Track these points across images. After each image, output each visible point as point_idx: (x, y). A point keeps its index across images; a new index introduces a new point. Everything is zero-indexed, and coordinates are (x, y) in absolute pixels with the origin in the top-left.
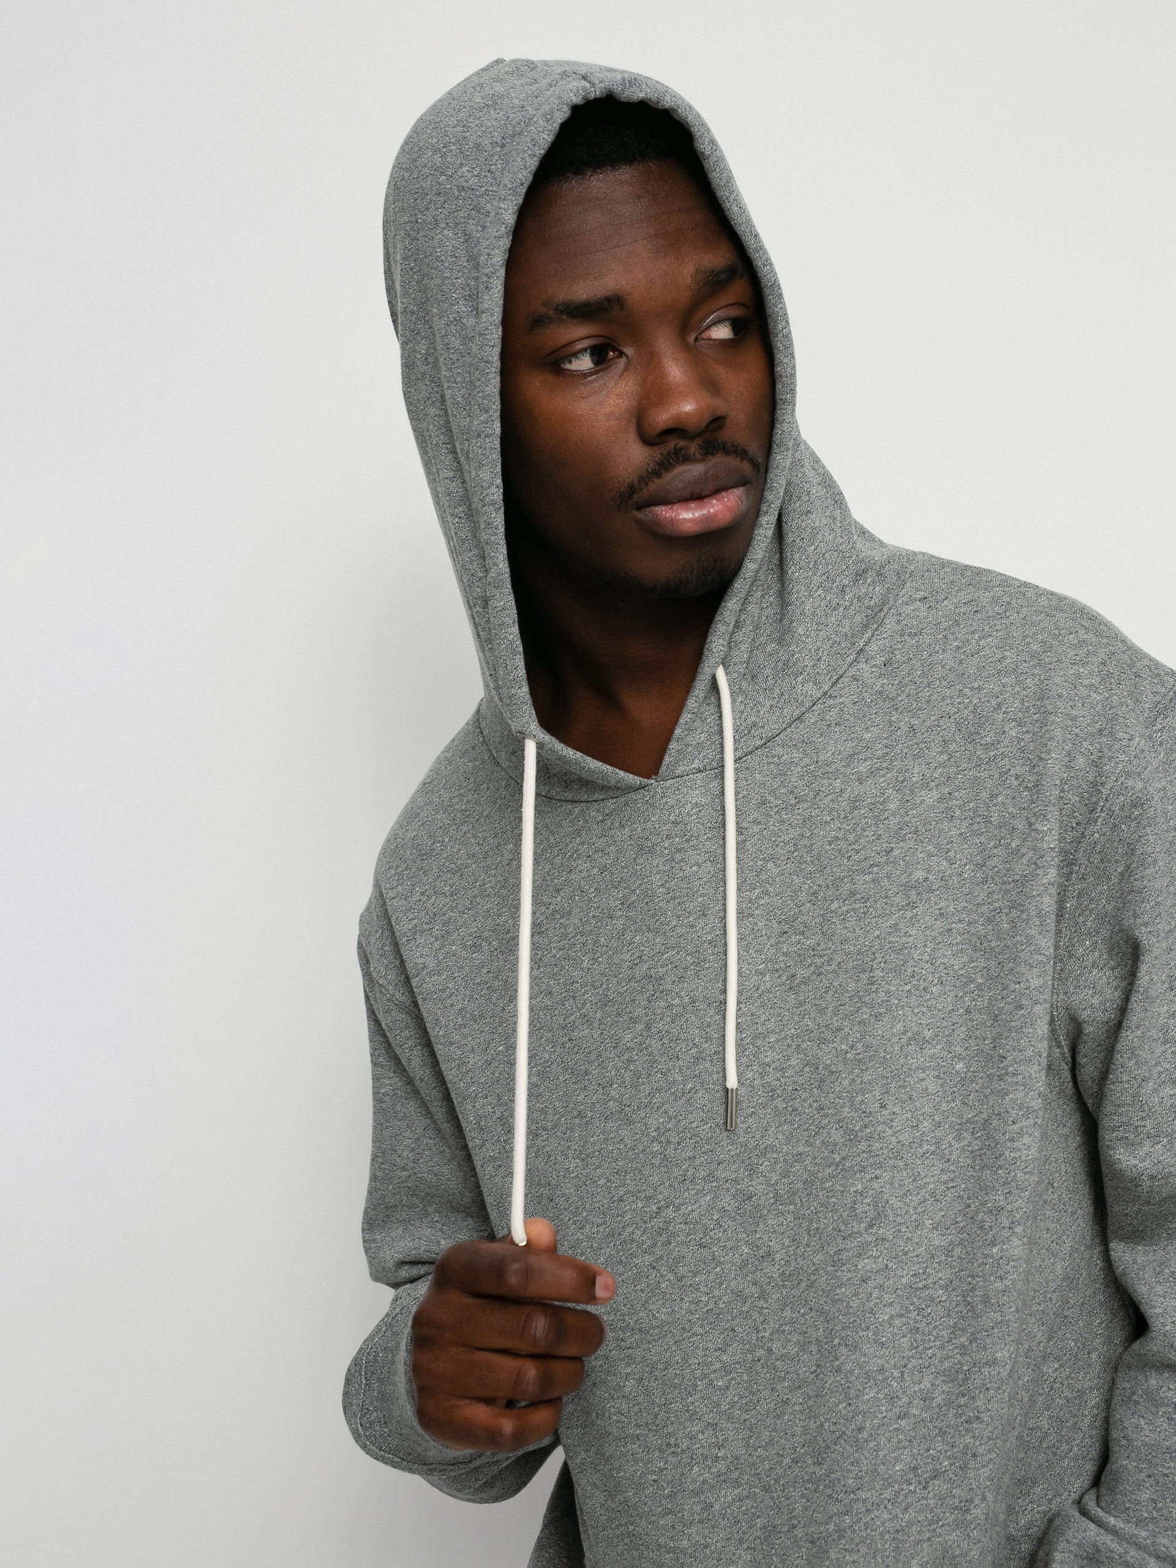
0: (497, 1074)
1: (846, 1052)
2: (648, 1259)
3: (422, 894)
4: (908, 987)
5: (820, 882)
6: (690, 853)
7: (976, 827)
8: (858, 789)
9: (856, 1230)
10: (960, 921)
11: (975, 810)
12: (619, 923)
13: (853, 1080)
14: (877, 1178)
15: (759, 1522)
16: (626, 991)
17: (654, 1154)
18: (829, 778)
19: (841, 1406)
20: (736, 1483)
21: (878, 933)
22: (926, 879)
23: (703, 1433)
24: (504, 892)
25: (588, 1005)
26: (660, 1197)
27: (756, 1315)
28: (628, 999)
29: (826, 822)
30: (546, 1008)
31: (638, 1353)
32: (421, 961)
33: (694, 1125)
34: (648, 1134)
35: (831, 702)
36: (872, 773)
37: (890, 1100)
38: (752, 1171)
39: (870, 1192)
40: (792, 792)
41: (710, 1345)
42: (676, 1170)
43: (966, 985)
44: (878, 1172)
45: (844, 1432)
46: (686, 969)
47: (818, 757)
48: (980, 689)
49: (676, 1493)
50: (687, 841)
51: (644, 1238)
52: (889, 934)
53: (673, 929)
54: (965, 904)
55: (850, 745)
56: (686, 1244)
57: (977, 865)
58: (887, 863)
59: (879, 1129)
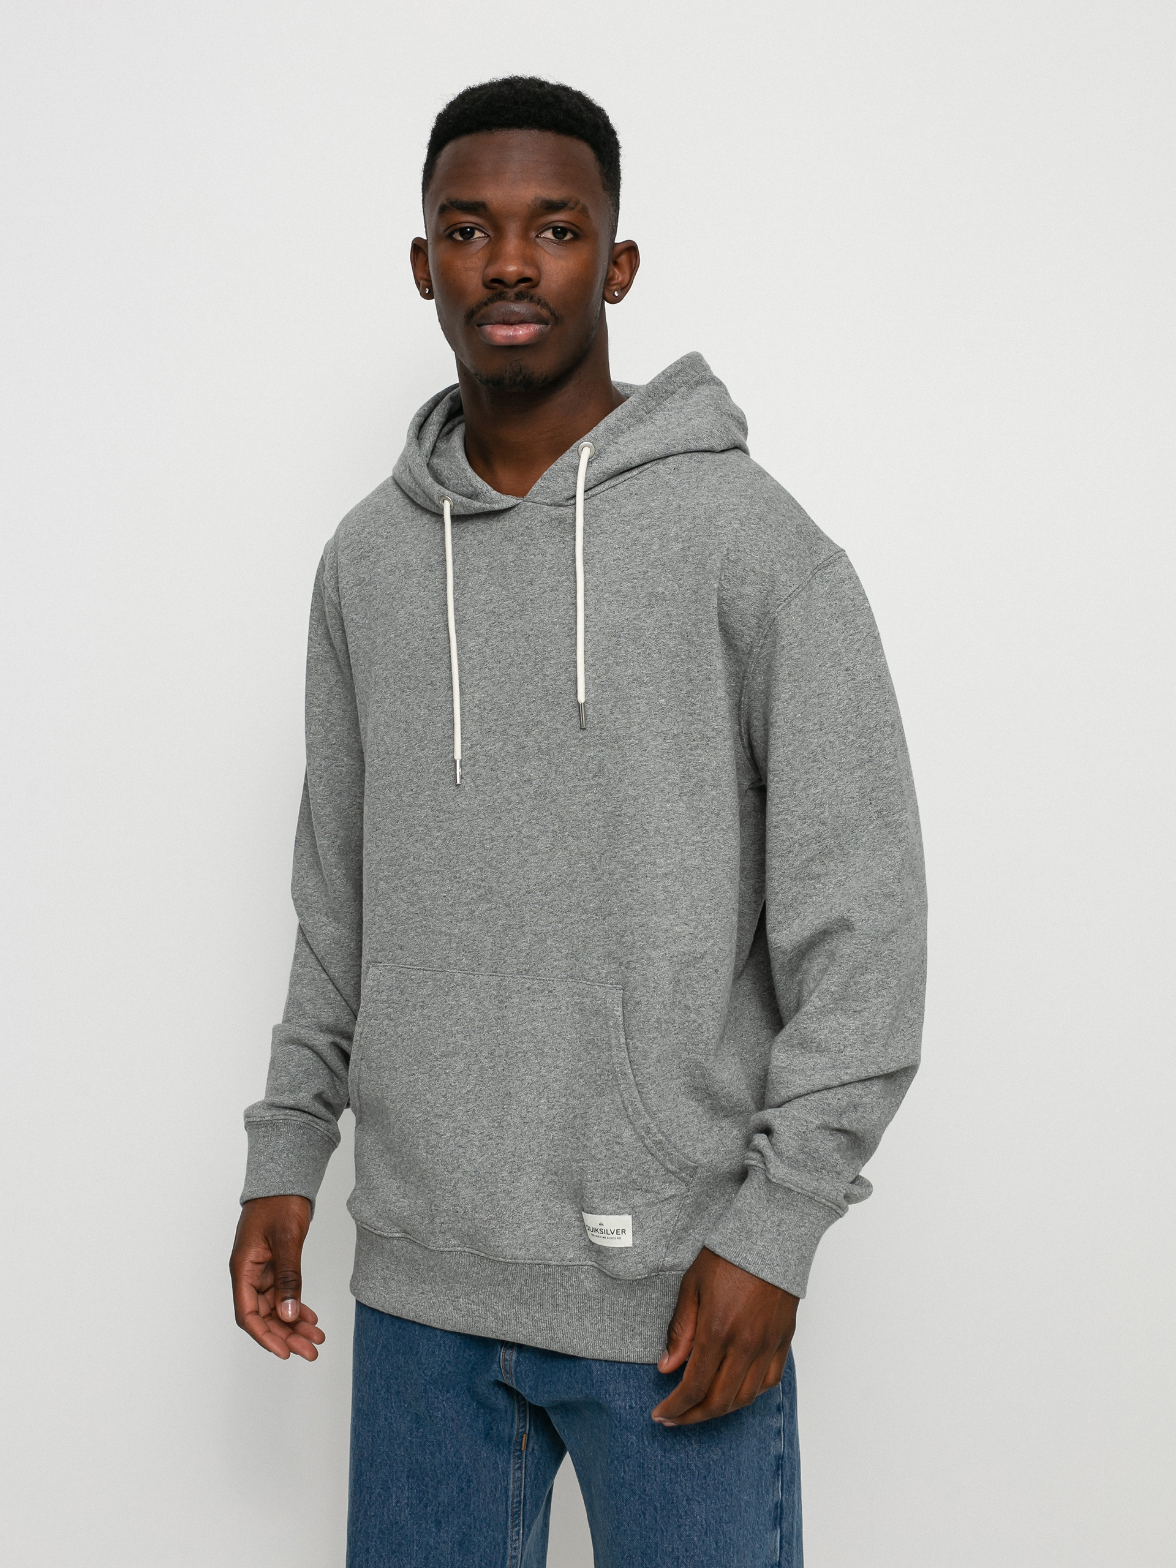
0: (388, 651)
3: (369, 533)
4: (639, 651)
5: (602, 581)
6: (531, 547)
7: (698, 570)
8: (639, 534)
10: (678, 621)
12: (483, 577)
13: (597, 695)
14: (602, 751)
15: (500, 923)
16: (477, 617)
18: (623, 524)
19: (565, 867)
20: (489, 901)
21: (628, 617)
22: (664, 593)
24: (416, 542)
27: (515, 812)
29: (615, 548)
30: (423, 616)
31: (446, 825)
33: (501, 702)
34: (473, 702)
35: (636, 481)
36: (649, 527)
38: (528, 733)
40: (600, 527)
41: (486, 825)
42: (486, 725)
43: (674, 657)
44: (603, 748)
45: (565, 881)
46: (515, 612)
47: (621, 510)
52: (635, 619)
53: (513, 588)
54: (683, 612)
57: (693, 591)
58: (643, 579)
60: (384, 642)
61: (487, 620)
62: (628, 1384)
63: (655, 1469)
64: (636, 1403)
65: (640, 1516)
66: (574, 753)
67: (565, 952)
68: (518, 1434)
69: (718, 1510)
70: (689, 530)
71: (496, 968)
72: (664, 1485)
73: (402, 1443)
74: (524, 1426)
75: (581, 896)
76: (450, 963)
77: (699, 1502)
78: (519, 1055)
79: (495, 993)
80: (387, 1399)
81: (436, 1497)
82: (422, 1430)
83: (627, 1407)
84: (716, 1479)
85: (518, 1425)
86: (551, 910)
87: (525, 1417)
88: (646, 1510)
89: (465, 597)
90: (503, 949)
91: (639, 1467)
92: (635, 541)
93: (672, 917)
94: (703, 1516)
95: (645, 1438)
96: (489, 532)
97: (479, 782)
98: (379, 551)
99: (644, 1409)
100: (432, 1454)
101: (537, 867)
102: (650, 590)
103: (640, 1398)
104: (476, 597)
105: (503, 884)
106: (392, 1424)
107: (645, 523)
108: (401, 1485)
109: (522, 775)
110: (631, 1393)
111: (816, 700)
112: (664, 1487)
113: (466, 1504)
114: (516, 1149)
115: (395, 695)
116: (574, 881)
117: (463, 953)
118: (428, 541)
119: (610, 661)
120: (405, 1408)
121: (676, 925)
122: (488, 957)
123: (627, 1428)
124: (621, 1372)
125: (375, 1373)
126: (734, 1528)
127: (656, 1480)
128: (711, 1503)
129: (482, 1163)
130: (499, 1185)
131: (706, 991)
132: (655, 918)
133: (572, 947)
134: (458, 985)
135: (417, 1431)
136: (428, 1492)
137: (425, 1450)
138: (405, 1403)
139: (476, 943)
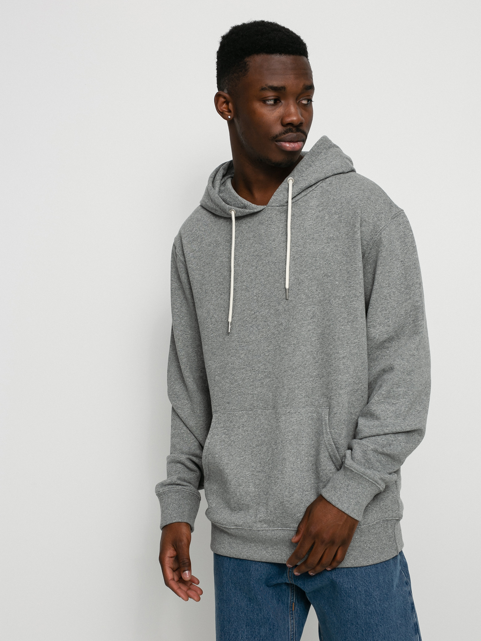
1: (308, 277)
2: (250, 325)
4: (325, 263)
6: (272, 225)
7: (347, 225)
9: (307, 319)
10: (340, 248)
11: (347, 221)
13: (309, 284)
14: (314, 307)
17: (254, 299)
20: (270, 377)
21: (319, 249)
22: (333, 237)
23: (262, 366)
24: (219, 231)
25: (239, 261)
26: (255, 310)
27: (277, 338)
28: (251, 260)
29: (309, 220)
32: (195, 248)
35: (315, 192)
36: (322, 210)
37: (318, 289)
39: (312, 311)
40: (301, 213)
41: (265, 345)
42: (260, 303)
43: (340, 263)
46: (268, 254)
48: (353, 192)
49: (254, 381)
50: (272, 222)
51: (250, 320)
52: (322, 249)
53: (265, 244)
55: (318, 203)
56: (261, 321)
57: (346, 234)
58: (323, 232)
59: (315, 296)
60: (209, 275)
61: (255, 259)
62: (348, 578)
63: (362, 613)
64: (353, 586)
65: (356, 634)
66: (301, 310)
67: (303, 395)
68: (291, 603)
69: (388, 628)
70: (340, 209)
71: (274, 406)
72: (366, 620)
73: (243, 611)
74: (293, 599)
75: (309, 371)
76: (254, 406)
77: (381, 626)
78: (288, 441)
79: (274, 416)
80: (235, 592)
81: (259, 633)
82: (252, 604)
83: (349, 588)
84: (387, 615)
85: (291, 598)
86: (296, 378)
87: (294, 594)
88: (358, 631)
89: (245, 251)
90: (276, 397)
91: (355, 613)
92: (317, 217)
93: (347, 375)
94: (383, 631)
95: (357, 601)
96: (253, 222)
97: (259, 328)
98: (202, 237)
99: (356, 588)
100: (257, 615)
101: (288, 360)
102: (327, 236)
103: (354, 583)
104: (249, 250)
105: (275, 369)
106: (238, 603)
107: (320, 209)
108: (243, 630)
109: (278, 322)
110: (350, 582)
111: (387, 274)
112: (366, 621)
113: (272, 636)
114: (290, 482)
115: (217, 297)
116: (305, 364)
117: (260, 401)
118: (225, 230)
119: (313, 269)
120: (244, 595)
121: (349, 379)
122: (271, 401)
123: (349, 596)
124: (345, 573)
125: (229, 582)
126: (395, 635)
127: (362, 618)
128: (386, 625)
129: (276, 490)
130: (285, 498)
131: (358, 405)
132: (340, 376)
133: (307, 393)
134: (259, 415)
135: (250, 605)
136: (255, 631)
137: (254, 613)
138: (244, 593)
139: (265, 396)
